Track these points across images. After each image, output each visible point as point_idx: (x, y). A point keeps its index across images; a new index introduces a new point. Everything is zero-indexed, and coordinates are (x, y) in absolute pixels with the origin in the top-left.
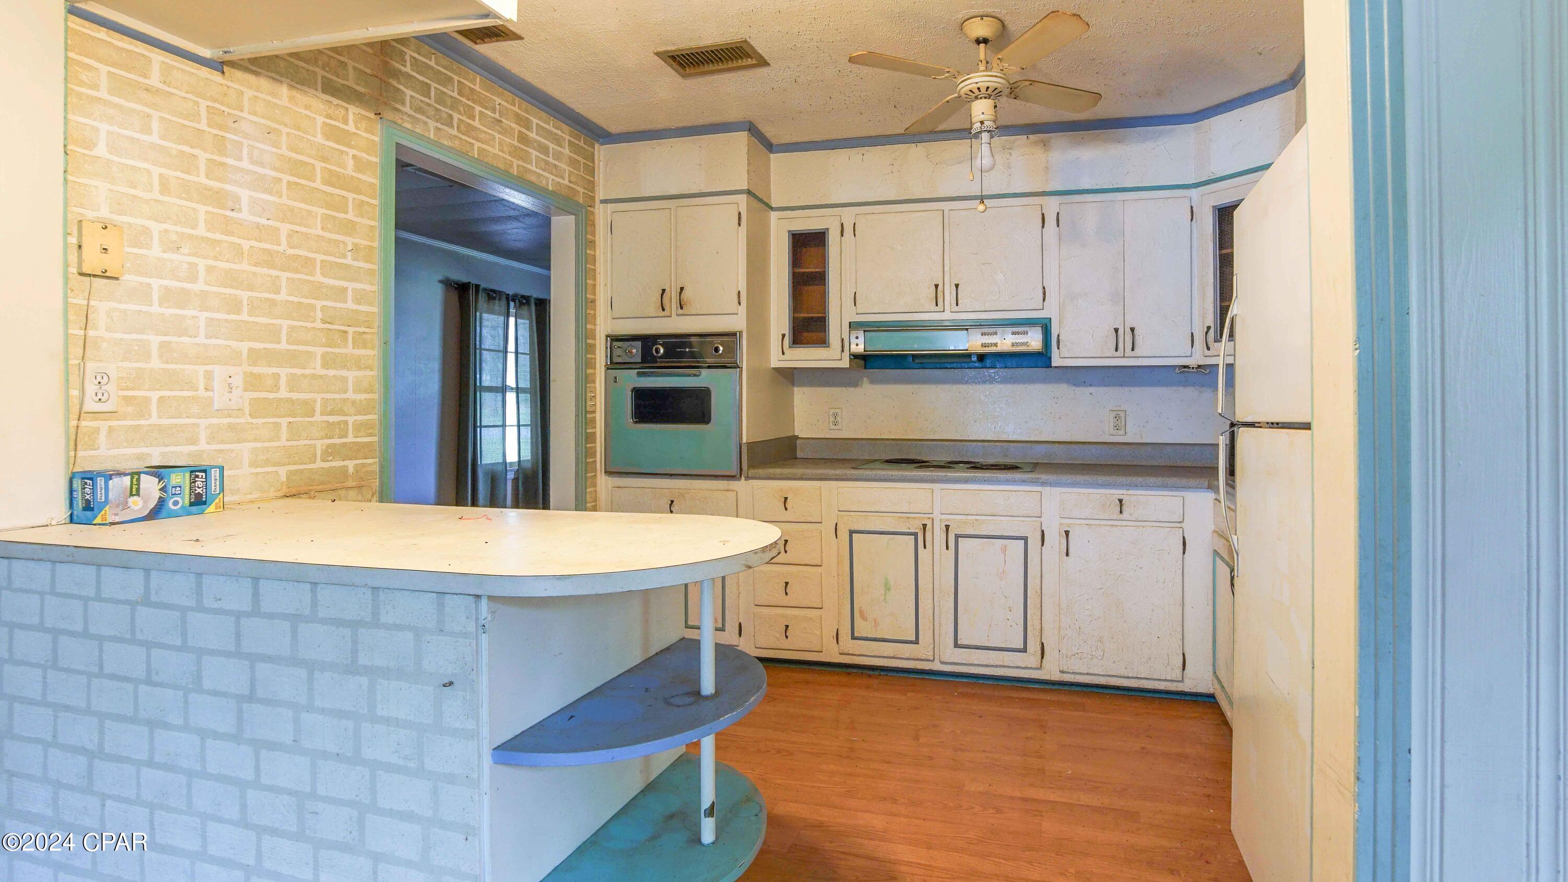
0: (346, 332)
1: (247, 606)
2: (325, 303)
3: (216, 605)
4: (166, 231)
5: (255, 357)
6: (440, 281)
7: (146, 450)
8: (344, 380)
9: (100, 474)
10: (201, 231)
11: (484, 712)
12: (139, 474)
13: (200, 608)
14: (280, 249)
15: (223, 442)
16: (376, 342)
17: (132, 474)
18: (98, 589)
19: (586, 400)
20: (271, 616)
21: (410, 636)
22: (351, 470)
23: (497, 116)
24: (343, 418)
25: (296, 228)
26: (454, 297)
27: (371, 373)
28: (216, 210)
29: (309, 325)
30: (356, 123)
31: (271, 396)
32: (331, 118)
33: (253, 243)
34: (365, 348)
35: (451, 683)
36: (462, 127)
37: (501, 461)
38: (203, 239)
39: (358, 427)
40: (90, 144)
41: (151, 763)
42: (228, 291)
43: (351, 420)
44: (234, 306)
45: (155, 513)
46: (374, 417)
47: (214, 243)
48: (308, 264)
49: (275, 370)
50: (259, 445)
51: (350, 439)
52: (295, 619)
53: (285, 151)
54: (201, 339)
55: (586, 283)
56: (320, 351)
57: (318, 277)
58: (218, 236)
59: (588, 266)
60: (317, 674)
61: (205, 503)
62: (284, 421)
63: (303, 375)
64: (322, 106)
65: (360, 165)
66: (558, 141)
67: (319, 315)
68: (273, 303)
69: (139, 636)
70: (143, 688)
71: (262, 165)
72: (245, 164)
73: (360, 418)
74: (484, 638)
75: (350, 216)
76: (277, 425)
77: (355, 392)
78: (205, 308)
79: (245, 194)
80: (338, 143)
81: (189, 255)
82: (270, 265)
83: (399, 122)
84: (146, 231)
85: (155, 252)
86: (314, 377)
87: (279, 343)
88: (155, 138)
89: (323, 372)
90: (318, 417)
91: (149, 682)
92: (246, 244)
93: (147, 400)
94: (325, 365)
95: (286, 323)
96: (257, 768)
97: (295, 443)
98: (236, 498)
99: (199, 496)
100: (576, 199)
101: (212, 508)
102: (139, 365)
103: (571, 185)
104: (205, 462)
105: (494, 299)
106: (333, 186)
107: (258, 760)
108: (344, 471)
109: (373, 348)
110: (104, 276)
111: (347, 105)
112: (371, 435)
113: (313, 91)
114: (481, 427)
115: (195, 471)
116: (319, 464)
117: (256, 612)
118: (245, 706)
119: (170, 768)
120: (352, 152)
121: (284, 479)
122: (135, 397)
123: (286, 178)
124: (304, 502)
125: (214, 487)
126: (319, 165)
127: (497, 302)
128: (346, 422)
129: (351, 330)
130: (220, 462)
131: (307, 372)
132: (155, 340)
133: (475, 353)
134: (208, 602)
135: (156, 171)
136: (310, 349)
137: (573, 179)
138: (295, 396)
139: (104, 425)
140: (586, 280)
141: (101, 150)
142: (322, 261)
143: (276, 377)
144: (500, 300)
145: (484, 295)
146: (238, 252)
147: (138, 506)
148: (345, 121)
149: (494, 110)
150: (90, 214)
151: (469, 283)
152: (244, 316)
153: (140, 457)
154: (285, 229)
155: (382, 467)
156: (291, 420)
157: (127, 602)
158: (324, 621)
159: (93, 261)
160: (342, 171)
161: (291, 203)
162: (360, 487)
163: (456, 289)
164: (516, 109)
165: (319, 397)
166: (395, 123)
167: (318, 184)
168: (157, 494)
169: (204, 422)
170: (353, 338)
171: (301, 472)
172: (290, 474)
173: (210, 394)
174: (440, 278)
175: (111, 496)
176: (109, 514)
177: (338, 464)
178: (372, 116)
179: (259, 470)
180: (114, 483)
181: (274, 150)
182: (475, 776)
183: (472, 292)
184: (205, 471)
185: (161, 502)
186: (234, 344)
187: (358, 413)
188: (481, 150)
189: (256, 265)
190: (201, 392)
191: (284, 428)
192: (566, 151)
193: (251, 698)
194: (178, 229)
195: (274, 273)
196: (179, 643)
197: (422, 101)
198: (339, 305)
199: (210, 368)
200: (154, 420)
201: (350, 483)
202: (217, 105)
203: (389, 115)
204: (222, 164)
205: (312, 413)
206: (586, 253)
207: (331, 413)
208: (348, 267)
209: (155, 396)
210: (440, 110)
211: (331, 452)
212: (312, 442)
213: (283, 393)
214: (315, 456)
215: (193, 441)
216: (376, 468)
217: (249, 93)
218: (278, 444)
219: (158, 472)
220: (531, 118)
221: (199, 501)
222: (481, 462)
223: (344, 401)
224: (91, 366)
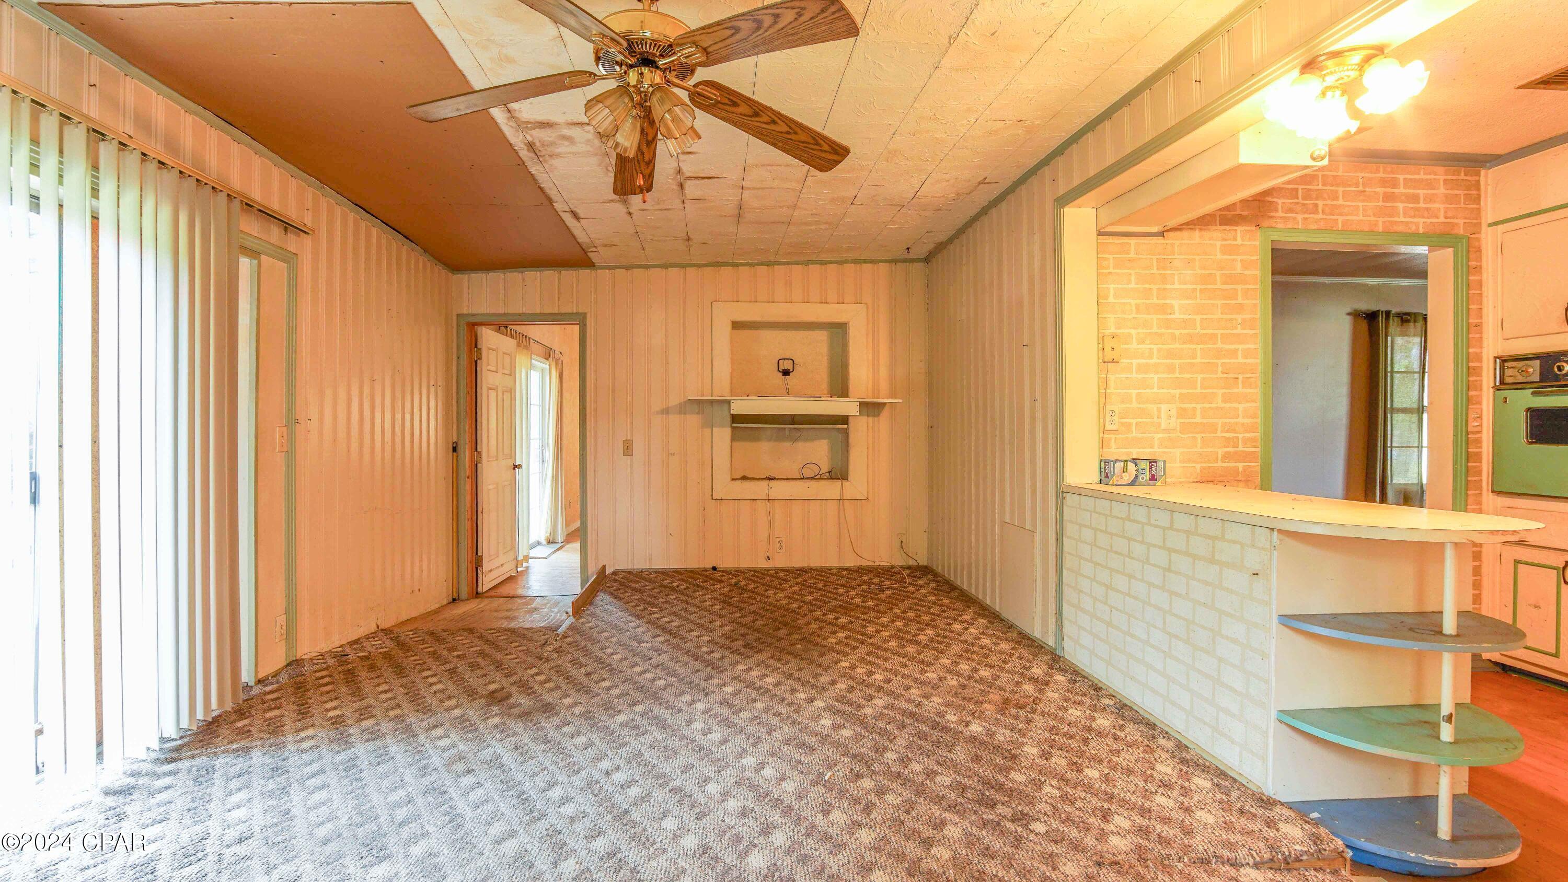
0: (1237, 378)
1: (1168, 525)
2: (1224, 361)
3: (1156, 523)
4: (1139, 333)
5: (1182, 398)
6: (1349, 314)
7: (1131, 450)
8: (1236, 409)
9: (1112, 461)
10: (1155, 330)
11: (1274, 593)
12: (1127, 461)
13: (1149, 524)
14: (1196, 331)
15: (1166, 447)
16: (1259, 383)
17: (1125, 461)
18: (1111, 512)
19: (1467, 421)
20: (1178, 530)
21: (1239, 546)
22: (1241, 469)
23: (1361, 188)
24: (1236, 435)
25: (1205, 316)
26: (1364, 325)
27: (1254, 405)
28: (1162, 317)
29: (1214, 376)
30: (1242, 237)
31: (1191, 421)
32: (1226, 240)
33: (1182, 331)
34: (1251, 388)
35: (1257, 574)
36: (1327, 210)
37: (1415, 481)
38: (1156, 334)
39: (1245, 441)
40: (1106, 297)
41: (1129, 595)
42: (1168, 361)
43: (1241, 436)
44: (1171, 369)
45: (1133, 483)
46: (1258, 435)
47: (1161, 335)
48: (1213, 337)
49: (1194, 405)
50: (1186, 450)
51: (1240, 449)
52: (1188, 533)
53: (1199, 271)
54: (1155, 390)
55: (1468, 310)
56: (1221, 391)
57: (1219, 345)
58: (1163, 331)
59: (1470, 292)
60: (1197, 562)
61: (1156, 480)
62: (1199, 436)
63: (1210, 408)
64: (1220, 235)
65: (1246, 265)
66: (1430, 185)
67: (1220, 369)
68: (1192, 365)
69: (1126, 535)
70: (1127, 559)
71: (1185, 283)
72: (1177, 286)
73: (1247, 435)
74: (1275, 553)
75: (1240, 301)
76: (1195, 439)
77: (1243, 417)
78: (1157, 373)
79: (1176, 303)
80: (1230, 255)
81: (1150, 344)
82: (1191, 342)
83: (1274, 225)
84: (1130, 335)
85: (1134, 345)
86: (1217, 408)
87: (1196, 389)
88: (1132, 286)
89: (1223, 405)
90: (1219, 434)
91: (1129, 556)
92: (1177, 332)
93: (1130, 424)
94: (1224, 401)
95: (1199, 377)
96: (1170, 604)
97: (1205, 450)
98: (1173, 480)
99: (1153, 476)
100: (1456, 231)
101: (1159, 483)
102: (1128, 405)
103: (1448, 220)
104: (1157, 459)
105: (1408, 321)
106: (1228, 284)
107: (1171, 601)
108: (1236, 469)
109: (1256, 387)
110: (1113, 362)
111: (1235, 228)
112: (1255, 447)
113: (1214, 227)
114: (1392, 447)
115: (1153, 463)
116: (1220, 464)
117: (1171, 528)
118: (1167, 574)
119: (1136, 598)
120: (1239, 258)
121: (1198, 471)
122: (1126, 422)
123: (1199, 287)
124: (1210, 485)
125: (1161, 471)
126: (1218, 273)
127: (1412, 324)
128: (1237, 438)
129: (1240, 377)
130: (1164, 458)
131: (1214, 405)
132: (1134, 392)
133: (1386, 375)
134: (1153, 521)
135: (1133, 302)
136: (1214, 391)
137: (1450, 214)
138: (1205, 421)
139: (1113, 436)
140: (1468, 304)
141: (1111, 299)
142: (1222, 334)
143: (1194, 409)
144: (1415, 321)
145: (1396, 319)
146: (1173, 337)
147: (1127, 478)
148: (1235, 239)
149: (1357, 185)
150: (1107, 332)
151: (1379, 311)
152: (1177, 375)
153: (1128, 454)
154: (1198, 318)
155: (1262, 469)
156: (1203, 435)
157: (1121, 518)
158: (1200, 535)
159: (1109, 356)
160: (1234, 272)
161: (1203, 301)
162: (1246, 481)
163: (1365, 318)
164: (1381, 175)
165: (1220, 421)
166: (1271, 227)
167: (1219, 286)
168: (1135, 473)
169: (1157, 436)
170: (1242, 382)
171: (1209, 468)
172: (1203, 469)
173: (1160, 420)
174: (1349, 310)
175: (1116, 471)
176: (1114, 480)
177: (1232, 464)
178: (1253, 228)
179: (1185, 465)
180: (1117, 464)
181: (1192, 272)
182: (1268, 626)
183: (1381, 319)
184: (1156, 462)
185: (1136, 477)
186: (1172, 391)
187: (1246, 431)
188: (1344, 223)
189: (1183, 344)
190: (1156, 420)
191: (1199, 440)
192: (1442, 190)
193: (1169, 570)
194: (1144, 331)
195: (1193, 346)
196: (1141, 539)
197: (1291, 203)
198: (1232, 361)
199: (1159, 405)
200: (1134, 434)
201: (1240, 478)
202: (1161, 256)
203: (1265, 223)
204: (1165, 289)
205: (1215, 431)
206: (1468, 280)
207: (1228, 432)
208: (1239, 335)
209: (1134, 421)
210: (1307, 204)
211: (1226, 457)
212: (1216, 450)
213: (1198, 419)
214: (1217, 459)
215: (1152, 447)
216: (1258, 469)
217: (1177, 243)
218: (1196, 450)
219: (1134, 461)
220: (1397, 176)
221: (1153, 478)
222: (1391, 480)
223: (1237, 423)
224: (1108, 408)
